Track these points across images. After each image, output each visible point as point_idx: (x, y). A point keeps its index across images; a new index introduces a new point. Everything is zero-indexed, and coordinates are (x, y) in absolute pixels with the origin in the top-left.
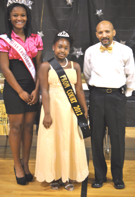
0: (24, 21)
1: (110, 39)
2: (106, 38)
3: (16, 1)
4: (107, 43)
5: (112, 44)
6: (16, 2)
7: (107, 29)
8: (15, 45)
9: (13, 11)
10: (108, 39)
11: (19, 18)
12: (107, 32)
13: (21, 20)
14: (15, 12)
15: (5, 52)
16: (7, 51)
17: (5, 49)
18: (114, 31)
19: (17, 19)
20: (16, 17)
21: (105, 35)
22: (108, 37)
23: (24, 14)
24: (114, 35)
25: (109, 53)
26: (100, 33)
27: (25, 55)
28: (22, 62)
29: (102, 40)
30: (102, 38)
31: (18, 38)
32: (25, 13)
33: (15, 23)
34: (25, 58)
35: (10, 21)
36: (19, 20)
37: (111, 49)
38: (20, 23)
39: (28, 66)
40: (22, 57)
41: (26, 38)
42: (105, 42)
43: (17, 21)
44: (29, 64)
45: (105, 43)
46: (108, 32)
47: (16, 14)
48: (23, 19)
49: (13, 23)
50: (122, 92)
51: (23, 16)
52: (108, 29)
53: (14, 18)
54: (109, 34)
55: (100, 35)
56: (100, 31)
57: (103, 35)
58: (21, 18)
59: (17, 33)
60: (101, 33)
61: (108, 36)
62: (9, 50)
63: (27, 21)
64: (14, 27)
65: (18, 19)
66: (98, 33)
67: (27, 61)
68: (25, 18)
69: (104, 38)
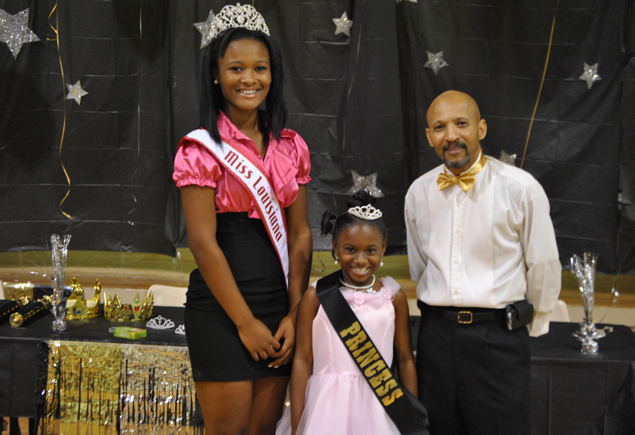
0: (262, 86)
1: (470, 148)
2: (455, 144)
3: (237, 22)
4: (460, 159)
5: (477, 165)
6: (237, 26)
7: (459, 116)
8: (240, 169)
9: (228, 53)
10: (464, 147)
11: (248, 76)
12: (460, 123)
13: (255, 83)
14: (234, 56)
15: (206, 187)
16: (214, 185)
17: (208, 178)
18: (482, 124)
19: (240, 80)
20: (238, 73)
21: (453, 133)
22: (461, 140)
23: (264, 64)
24: (483, 136)
25: (463, 193)
26: (439, 127)
27: (268, 201)
28: (260, 224)
29: (445, 149)
30: (445, 144)
31: (243, 141)
32: (264, 60)
33: (234, 92)
34: (268, 209)
35: (219, 86)
36: (245, 84)
37: (471, 181)
38: (251, 93)
39: (273, 236)
40: (262, 206)
41: (266, 143)
42: (455, 155)
43: (242, 87)
44: (277, 229)
45: (453, 160)
46: (463, 123)
47: (237, 65)
48: (259, 80)
49: (226, 92)
50: (507, 326)
51: (259, 69)
52: (464, 116)
53: (230, 77)
54: (468, 132)
55: (439, 136)
56: (439, 122)
57: (447, 135)
58: (253, 77)
59: (239, 126)
60: (442, 126)
61: (462, 136)
62: (217, 180)
63: (272, 85)
64: (230, 107)
65: (243, 81)
66: (432, 129)
67: (274, 220)
68: (265, 77)
69: (450, 142)
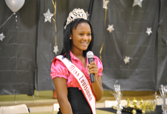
8: (75, 72)
19: (83, 39)
20: (82, 36)
27: (85, 85)
28: (81, 92)
33: (79, 43)
34: (85, 88)
39: (88, 99)
43: (83, 41)
44: (89, 96)
47: (82, 33)
62: (68, 76)
65: (84, 39)
67: (88, 92)
